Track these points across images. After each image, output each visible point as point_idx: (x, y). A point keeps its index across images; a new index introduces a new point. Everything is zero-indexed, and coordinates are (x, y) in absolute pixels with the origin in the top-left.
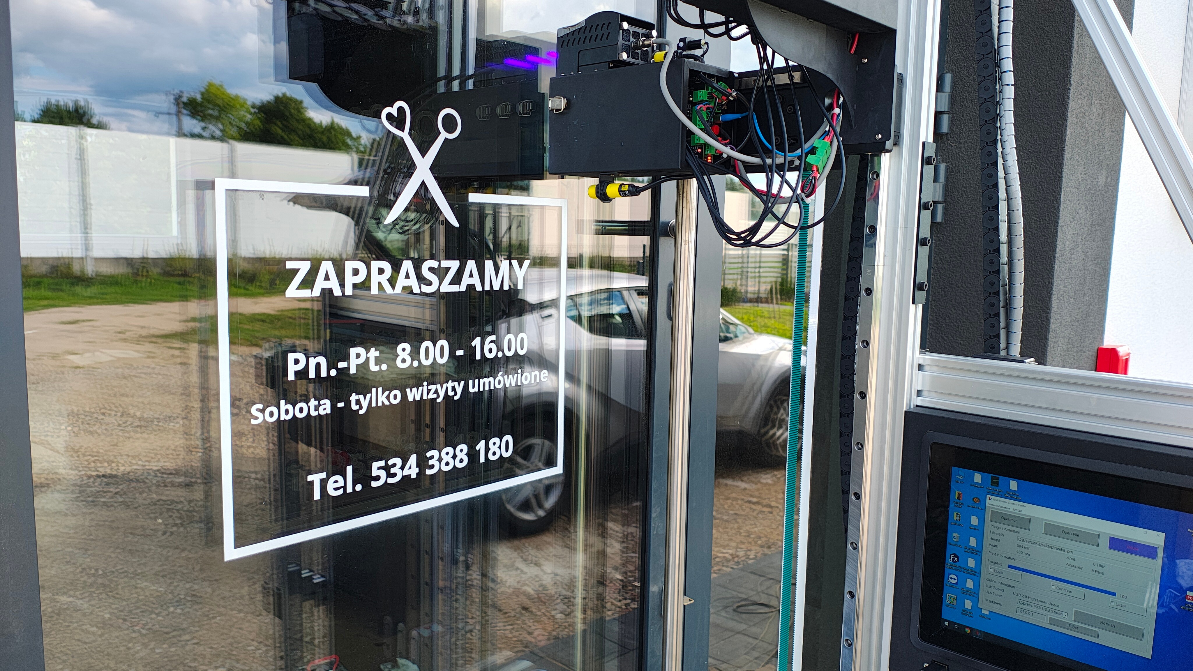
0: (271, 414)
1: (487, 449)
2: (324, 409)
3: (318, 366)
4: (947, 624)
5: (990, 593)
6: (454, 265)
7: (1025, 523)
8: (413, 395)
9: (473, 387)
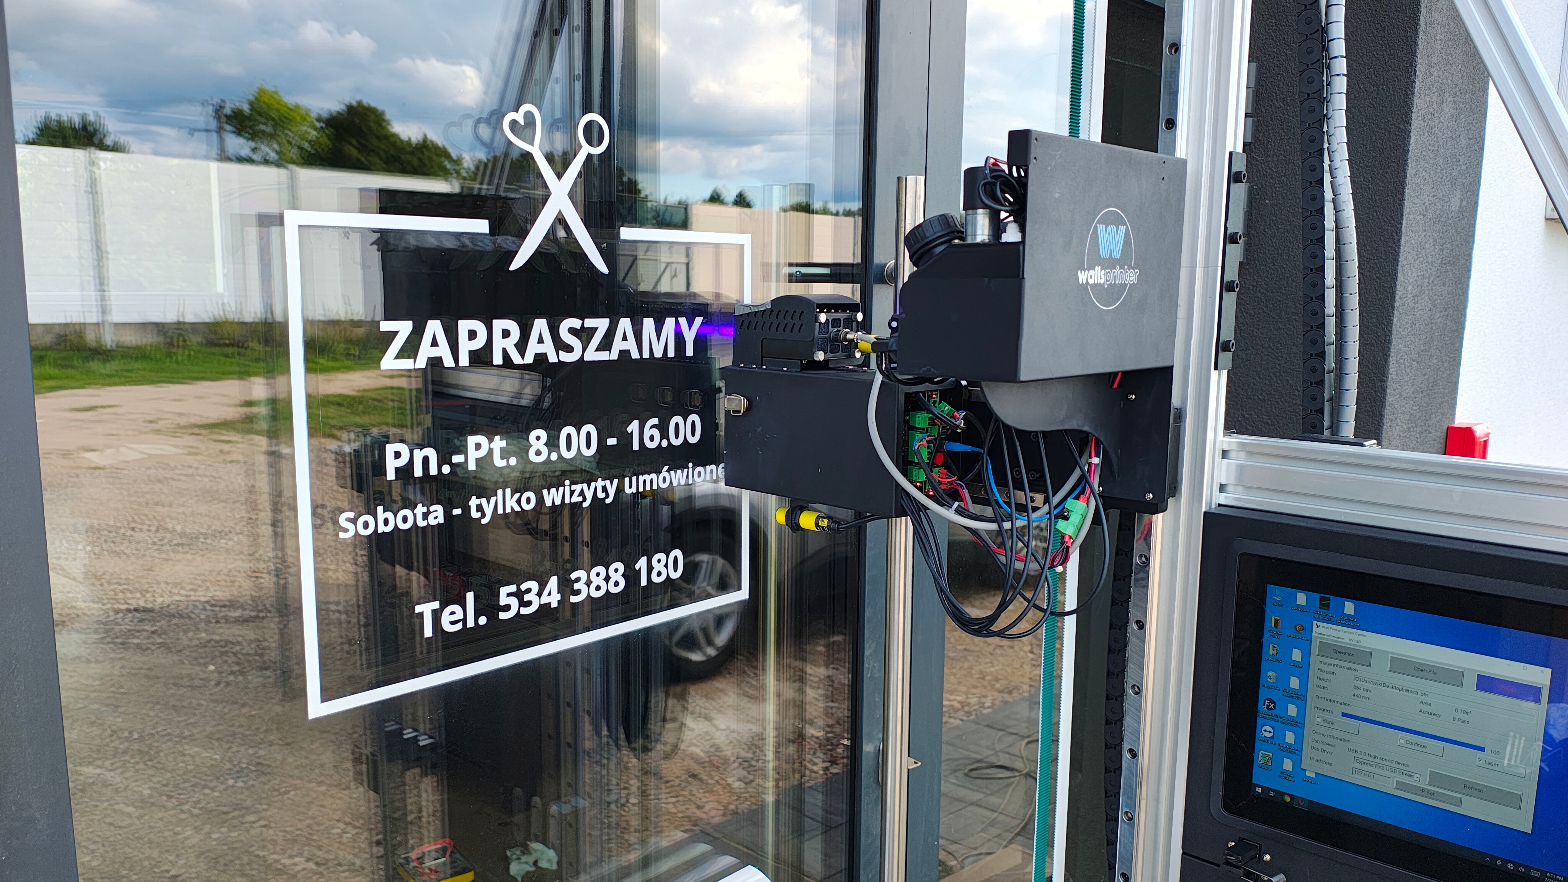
0: (366, 525)
1: (650, 569)
2: (436, 518)
3: (426, 460)
4: (1259, 790)
5: (1317, 749)
6: (602, 324)
7: (1364, 657)
8: (552, 497)
9: (630, 487)
